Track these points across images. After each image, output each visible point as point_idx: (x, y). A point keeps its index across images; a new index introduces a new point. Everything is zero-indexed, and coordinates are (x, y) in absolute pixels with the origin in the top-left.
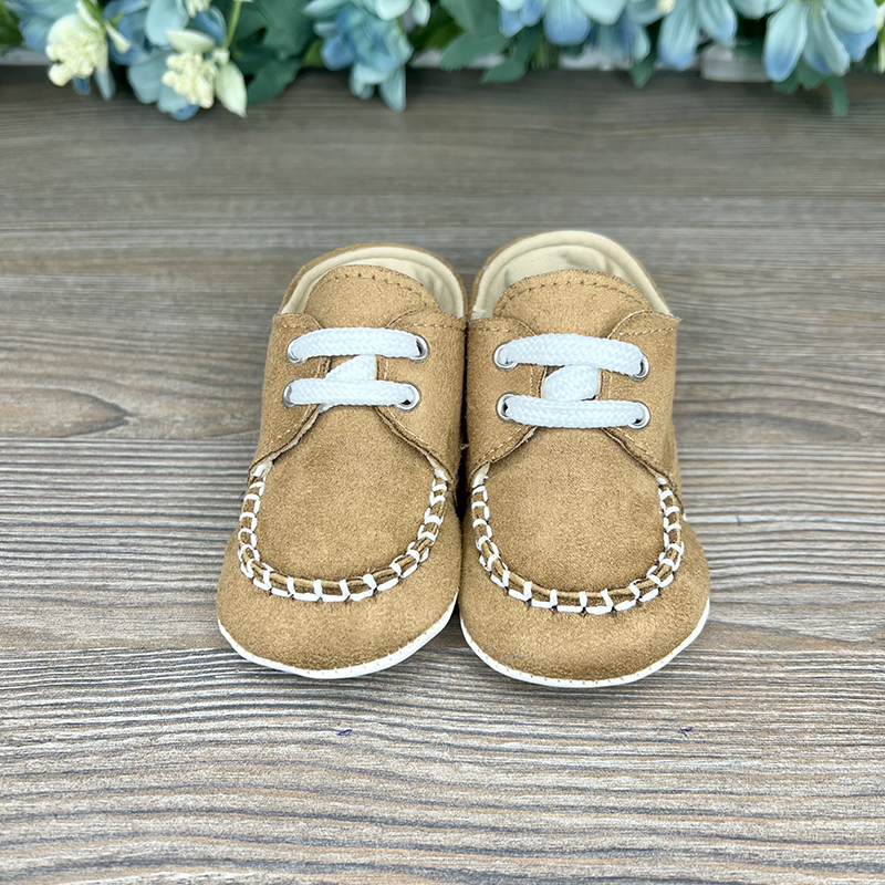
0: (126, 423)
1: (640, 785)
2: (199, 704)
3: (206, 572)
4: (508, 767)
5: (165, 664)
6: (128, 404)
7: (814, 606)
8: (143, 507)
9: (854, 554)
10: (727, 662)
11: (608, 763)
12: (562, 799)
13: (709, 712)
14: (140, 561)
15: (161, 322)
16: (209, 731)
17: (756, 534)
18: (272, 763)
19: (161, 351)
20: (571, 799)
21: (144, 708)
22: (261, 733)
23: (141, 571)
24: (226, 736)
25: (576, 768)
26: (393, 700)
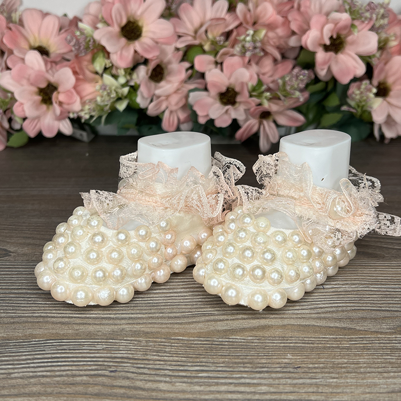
0: (10, 255)
1: (272, 390)
2: (35, 361)
3: (44, 310)
4: (201, 384)
5: (19, 345)
6: (12, 249)
7: (364, 319)
8: (14, 286)
9: (383, 299)
10: (318, 341)
11: (255, 381)
12: (230, 396)
13: (309, 360)
14: (10, 306)
15: (32, 220)
16: (39, 372)
17: (333, 292)
18: (73, 384)
19: (31, 230)
20: (235, 396)
21: (5, 363)
22: (68, 372)
23: (10, 310)
24: (48, 374)
25: (238, 383)
26: (140, 358)
